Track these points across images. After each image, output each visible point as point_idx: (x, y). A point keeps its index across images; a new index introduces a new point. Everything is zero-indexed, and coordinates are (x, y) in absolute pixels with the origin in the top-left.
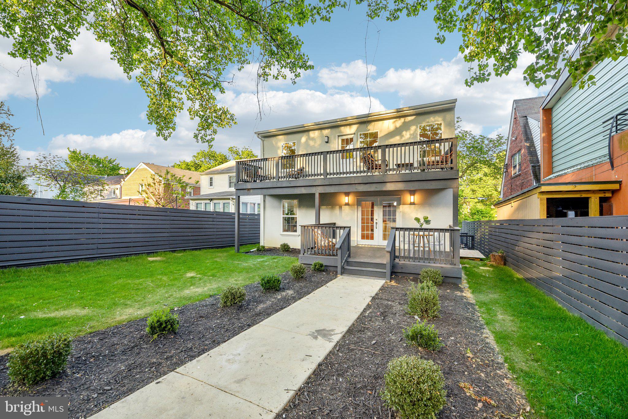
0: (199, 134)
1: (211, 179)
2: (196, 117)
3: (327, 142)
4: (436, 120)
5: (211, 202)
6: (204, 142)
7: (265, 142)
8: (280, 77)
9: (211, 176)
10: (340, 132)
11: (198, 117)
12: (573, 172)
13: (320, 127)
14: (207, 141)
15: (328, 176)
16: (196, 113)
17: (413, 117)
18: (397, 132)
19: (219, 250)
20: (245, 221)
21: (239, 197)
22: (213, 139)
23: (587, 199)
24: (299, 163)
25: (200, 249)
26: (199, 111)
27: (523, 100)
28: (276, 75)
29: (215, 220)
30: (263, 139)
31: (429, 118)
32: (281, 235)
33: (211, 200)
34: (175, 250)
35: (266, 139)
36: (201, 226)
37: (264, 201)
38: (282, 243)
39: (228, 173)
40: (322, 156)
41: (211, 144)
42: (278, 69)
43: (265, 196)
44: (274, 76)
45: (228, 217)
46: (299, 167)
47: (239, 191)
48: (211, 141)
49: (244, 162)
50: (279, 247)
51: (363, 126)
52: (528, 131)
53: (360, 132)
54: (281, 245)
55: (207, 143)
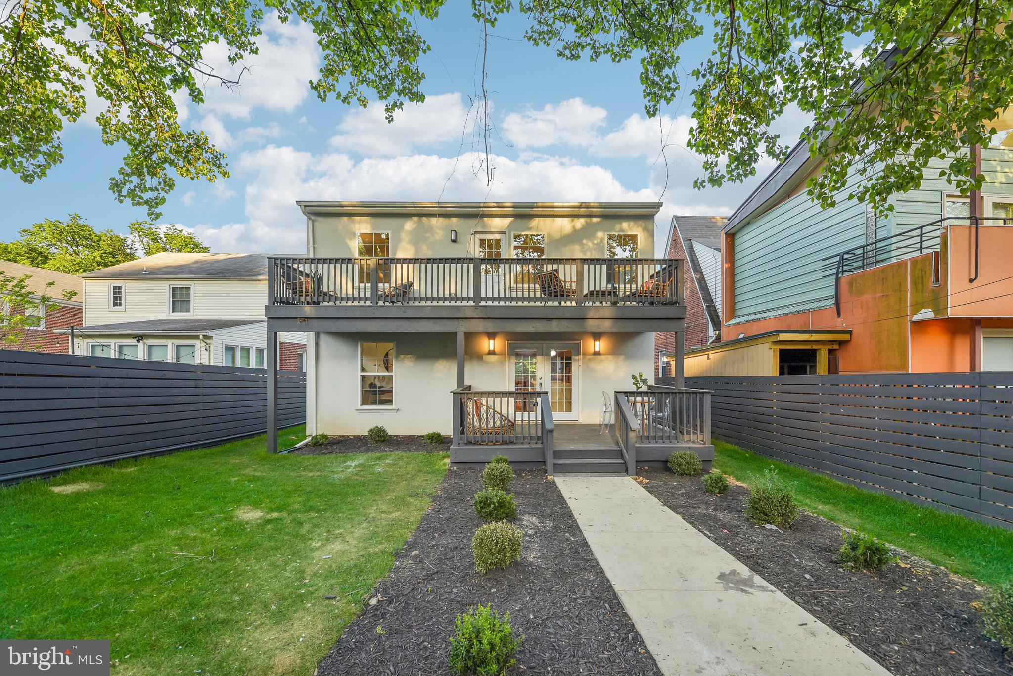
0: (124, 184)
1: (117, 290)
2: (121, 140)
3: (454, 241)
4: (628, 227)
5: (141, 345)
6: (139, 204)
7: (316, 224)
8: (353, 100)
9: (117, 283)
10: (484, 226)
11: (125, 143)
12: (777, 318)
13: (445, 211)
14: (146, 202)
15: (483, 303)
16: (122, 131)
17: (599, 219)
18: (574, 237)
19: (213, 450)
20: (256, 384)
21: (276, 333)
22: (162, 201)
23: (814, 352)
24: (400, 274)
25: (170, 452)
26: (129, 129)
27: (684, 217)
28: (343, 95)
29: (200, 383)
30: (313, 217)
31: (621, 224)
32: (357, 410)
33: (140, 338)
34: (113, 461)
35: (320, 219)
36: (171, 400)
37: (317, 344)
38: (372, 426)
39: (167, 279)
40: (471, 266)
41: (157, 210)
42: (351, 83)
43: (317, 335)
44: (339, 95)
45: (226, 377)
46: (399, 282)
47: (275, 322)
48: (157, 204)
49: (279, 262)
50: (367, 434)
51: (520, 222)
52: (695, 259)
53: (516, 231)
54: (371, 430)
55: (146, 207)
